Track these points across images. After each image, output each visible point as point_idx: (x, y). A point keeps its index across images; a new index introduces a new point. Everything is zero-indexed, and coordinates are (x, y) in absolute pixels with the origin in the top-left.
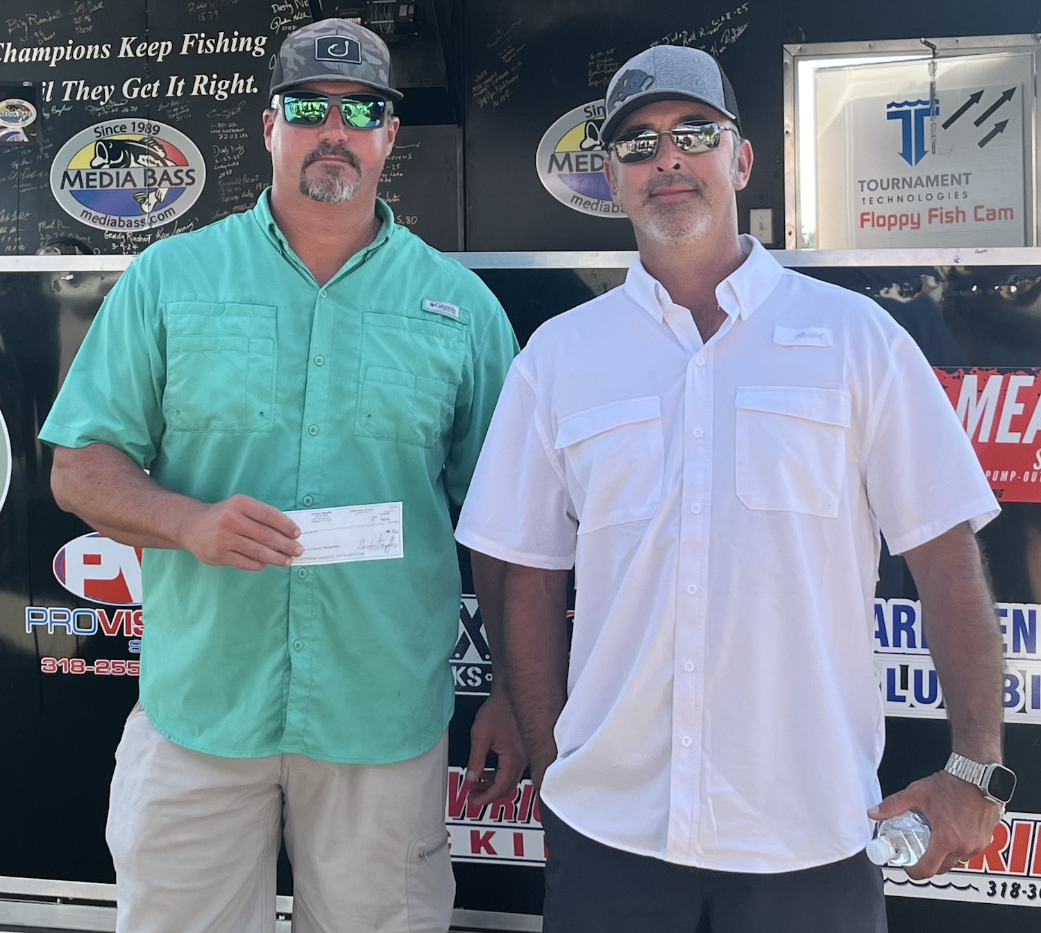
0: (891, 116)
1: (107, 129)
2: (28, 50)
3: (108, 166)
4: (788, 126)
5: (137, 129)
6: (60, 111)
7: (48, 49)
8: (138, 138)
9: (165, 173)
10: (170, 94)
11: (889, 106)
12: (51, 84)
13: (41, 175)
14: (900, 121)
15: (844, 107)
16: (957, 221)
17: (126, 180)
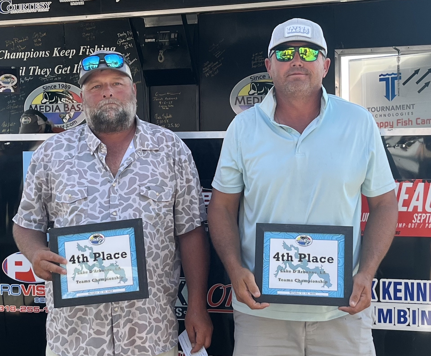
0: (381, 80)
1: (48, 87)
2: (15, 54)
3: (48, 103)
4: (337, 85)
5: (61, 87)
6: (28, 79)
7: (23, 53)
8: (61, 91)
9: (73, 105)
10: (75, 72)
11: (380, 76)
12: (24, 68)
13: (20, 107)
14: (385, 82)
15: (361, 77)
16: (409, 125)
17: (56, 109)
